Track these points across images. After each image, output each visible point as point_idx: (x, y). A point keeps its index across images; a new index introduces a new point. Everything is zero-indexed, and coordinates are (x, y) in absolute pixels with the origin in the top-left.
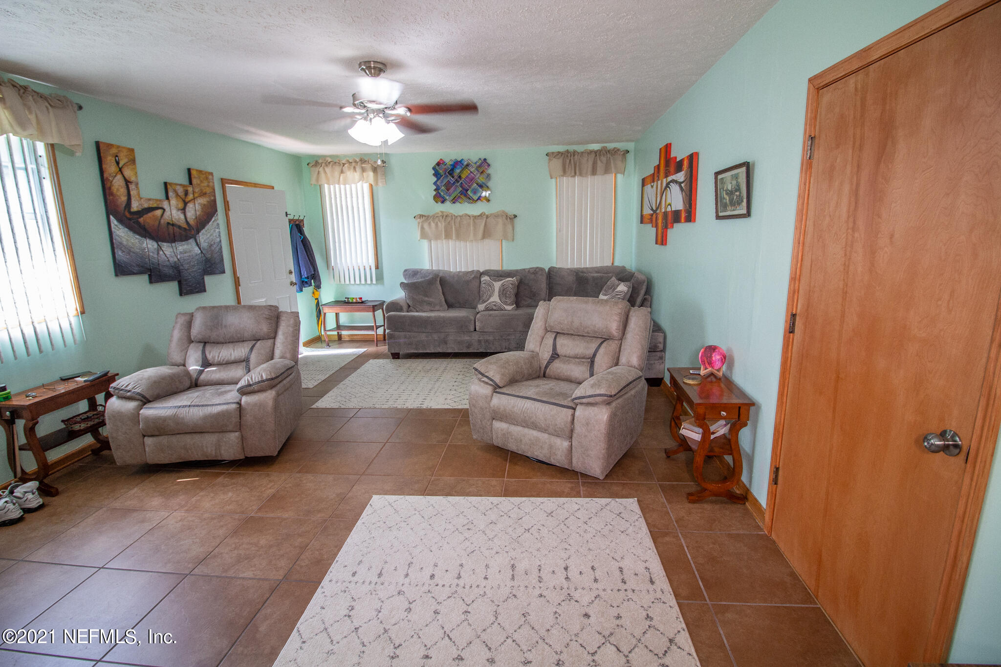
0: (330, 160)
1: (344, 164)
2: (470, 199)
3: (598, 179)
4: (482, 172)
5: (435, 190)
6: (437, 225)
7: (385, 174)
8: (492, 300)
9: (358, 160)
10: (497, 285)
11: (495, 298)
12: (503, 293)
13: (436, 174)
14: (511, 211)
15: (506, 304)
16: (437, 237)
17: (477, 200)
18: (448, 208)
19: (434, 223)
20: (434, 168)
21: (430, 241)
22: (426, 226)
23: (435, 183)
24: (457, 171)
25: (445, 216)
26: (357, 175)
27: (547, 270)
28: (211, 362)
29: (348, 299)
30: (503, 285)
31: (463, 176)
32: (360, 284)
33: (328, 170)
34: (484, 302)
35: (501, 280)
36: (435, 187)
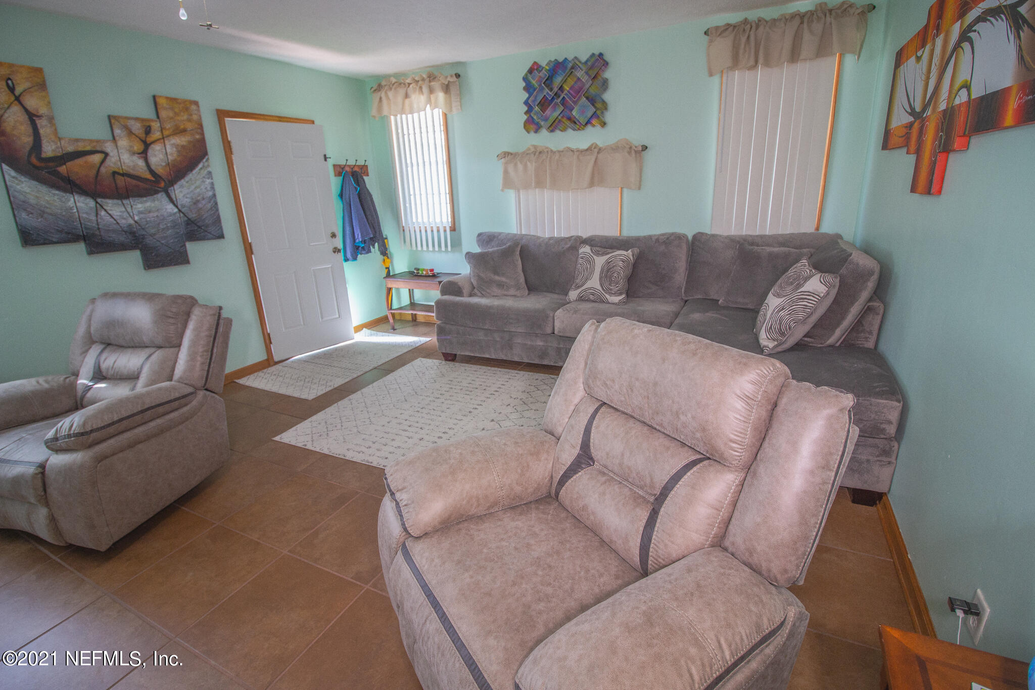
0: (393, 80)
1: (409, 84)
2: (575, 123)
3: (802, 69)
4: (595, 77)
5: (526, 113)
6: (525, 166)
7: (460, 95)
8: (589, 284)
9: (425, 76)
10: (600, 261)
11: (594, 283)
12: (607, 274)
13: (528, 88)
14: (637, 139)
15: (611, 294)
16: (527, 187)
17: (586, 124)
18: (545, 139)
19: (521, 163)
20: (525, 79)
21: (519, 191)
22: (511, 168)
23: (526, 103)
24: (558, 81)
25: (538, 153)
26: (423, 98)
27: (690, 238)
28: (104, 374)
29: (418, 270)
30: (608, 262)
31: (567, 88)
32: (434, 250)
33: (390, 94)
34: (578, 287)
35: (608, 253)
36: (526, 108)
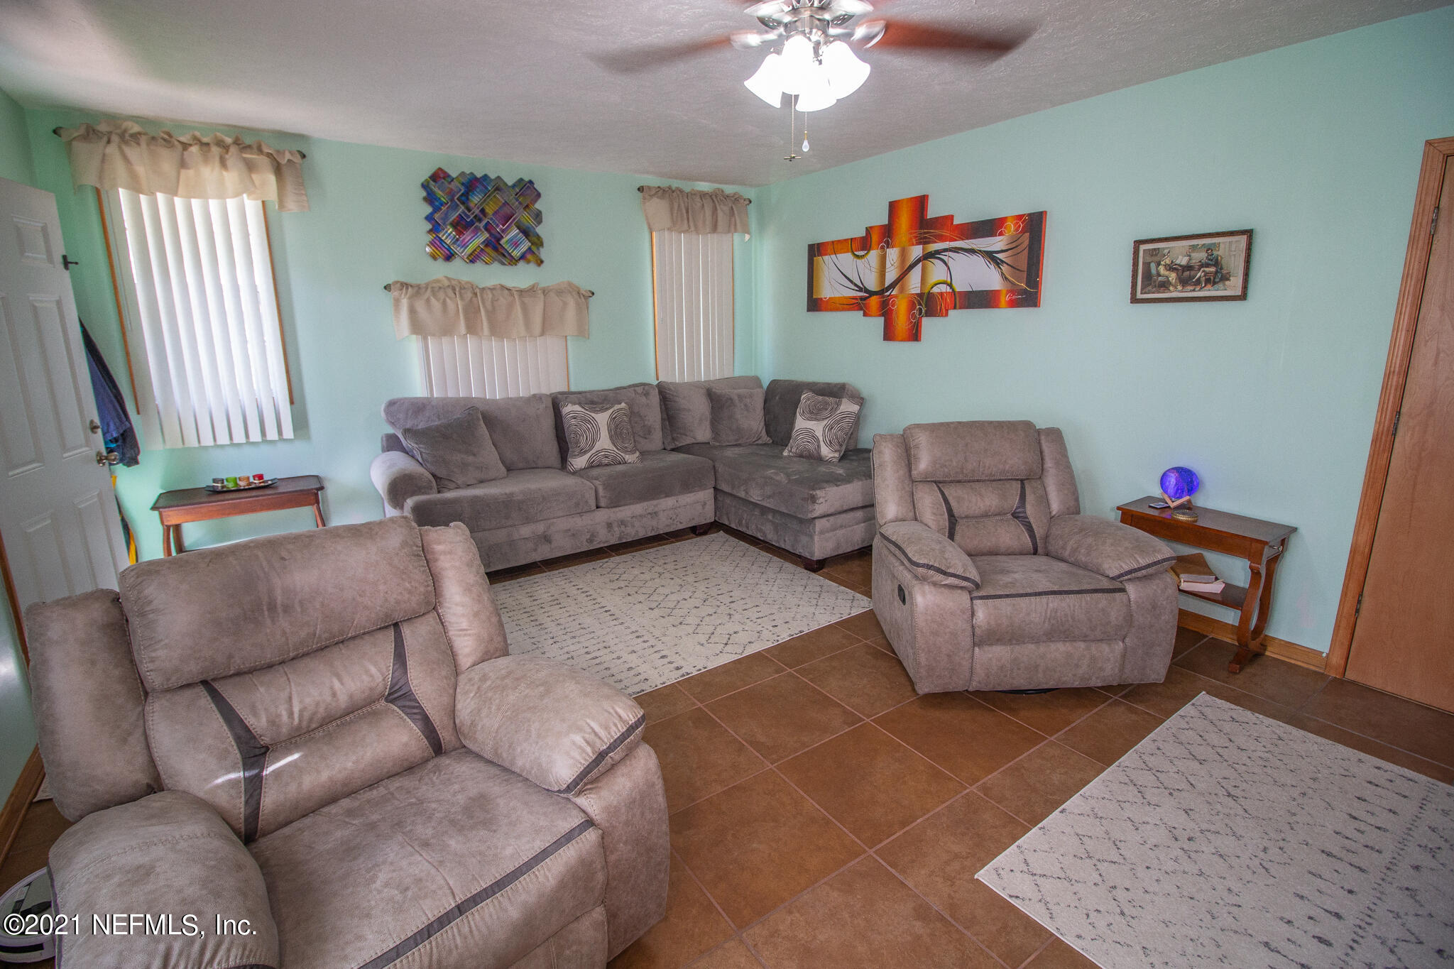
1: (185, 146)
2: (504, 255)
4: (527, 206)
5: (430, 231)
6: (444, 304)
7: (301, 184)
8: (598, 446)
9: (229, 140)
10: (602, 418)
11: (604, 442)
12: (616, 433)
13: (430, 199)
14: (585, 286)
15: (626, 452)
16: (447, 331)
17: (520, 259)
18: (459, 270)
19: (438, 300)
20: (425, 186)
21: (425, 339)
22: (420, 306)
23: (429, 218)
24: (475, 199)
25: (456, 288)
26: (231, 177)
27: (655, 387)
29: (222, 481)
30: (612, 419)
31: (489, 211)
33: (132, 152)
34: (583, 452)
35: (607, 409)
36: (429, 226)
